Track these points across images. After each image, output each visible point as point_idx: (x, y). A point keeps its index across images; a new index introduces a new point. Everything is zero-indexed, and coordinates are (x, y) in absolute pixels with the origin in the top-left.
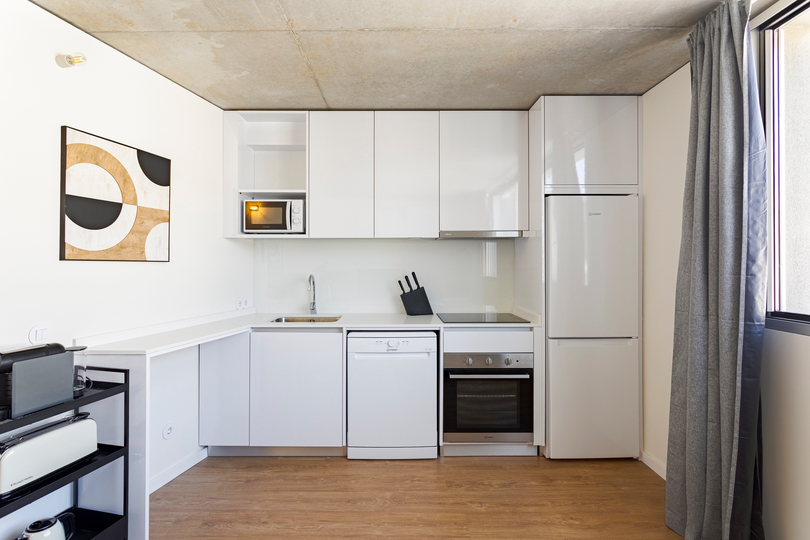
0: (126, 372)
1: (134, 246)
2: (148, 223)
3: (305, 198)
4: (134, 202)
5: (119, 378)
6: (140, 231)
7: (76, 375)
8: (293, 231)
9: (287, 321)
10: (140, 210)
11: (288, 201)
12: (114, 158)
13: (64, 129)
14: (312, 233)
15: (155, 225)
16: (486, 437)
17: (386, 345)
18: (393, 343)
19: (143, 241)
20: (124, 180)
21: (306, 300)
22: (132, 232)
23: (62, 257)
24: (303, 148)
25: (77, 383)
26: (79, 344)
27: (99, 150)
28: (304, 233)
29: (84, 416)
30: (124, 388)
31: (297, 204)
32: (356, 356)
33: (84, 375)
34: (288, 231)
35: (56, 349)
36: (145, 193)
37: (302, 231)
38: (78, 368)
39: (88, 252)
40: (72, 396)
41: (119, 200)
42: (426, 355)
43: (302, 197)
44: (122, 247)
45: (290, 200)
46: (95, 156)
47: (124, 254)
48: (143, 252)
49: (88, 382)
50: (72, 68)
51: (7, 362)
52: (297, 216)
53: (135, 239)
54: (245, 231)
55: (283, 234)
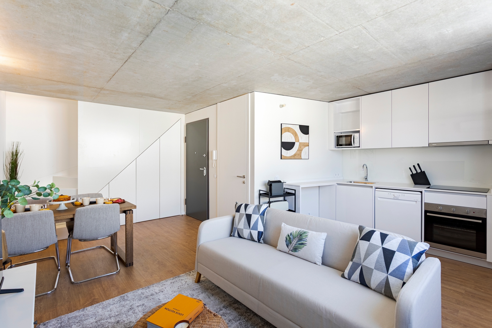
0: (295, 190)
1: (298, 155)
2: (302, 147)
3: (360, 133)
4: (298, 141)
5: (293, 192)
6: (300, 150)
7: (284, 190)
8: (355, 146)
9: (354, 182)
10: (300, 143)
11: (353, 134)
12: (293, 129)
13: (281, 124)
14: (362, 147)
15: (304, 147)
16: (451, 249)
17: (393, 196)
18: (396, 195)
19: (301, 153)
20: (295, 135)
21: (364, 175)
22: (298, 150)
23: (281, 159)
24: (359, 111)
25: (284, 192)
26: (285, 182)
27: (289, 128)
28: (359, 147)
29: (285, 200)
30: (294, 194)
31: (356, 135)
32: (379, 199)
33: (286, 190)
34: (353, 146)
35: (280, 182)
36: (301, 138)
37: (358, 146)
38: (285, 188)
39: (287, 157)
40: (283, 194)
41: (294, 141)
42: (415, 202)
43: (358, 132)
44: (295, 155)
45: (354, 134)
46: (289, 130)
47: (296, 157)
48: (301, 156)
49: (287, 192)
50: (283, 108)
51: (271, 183)
52: (356, 140)
53: (298, 152)
54: (336, 147)
55: (351, 147)
